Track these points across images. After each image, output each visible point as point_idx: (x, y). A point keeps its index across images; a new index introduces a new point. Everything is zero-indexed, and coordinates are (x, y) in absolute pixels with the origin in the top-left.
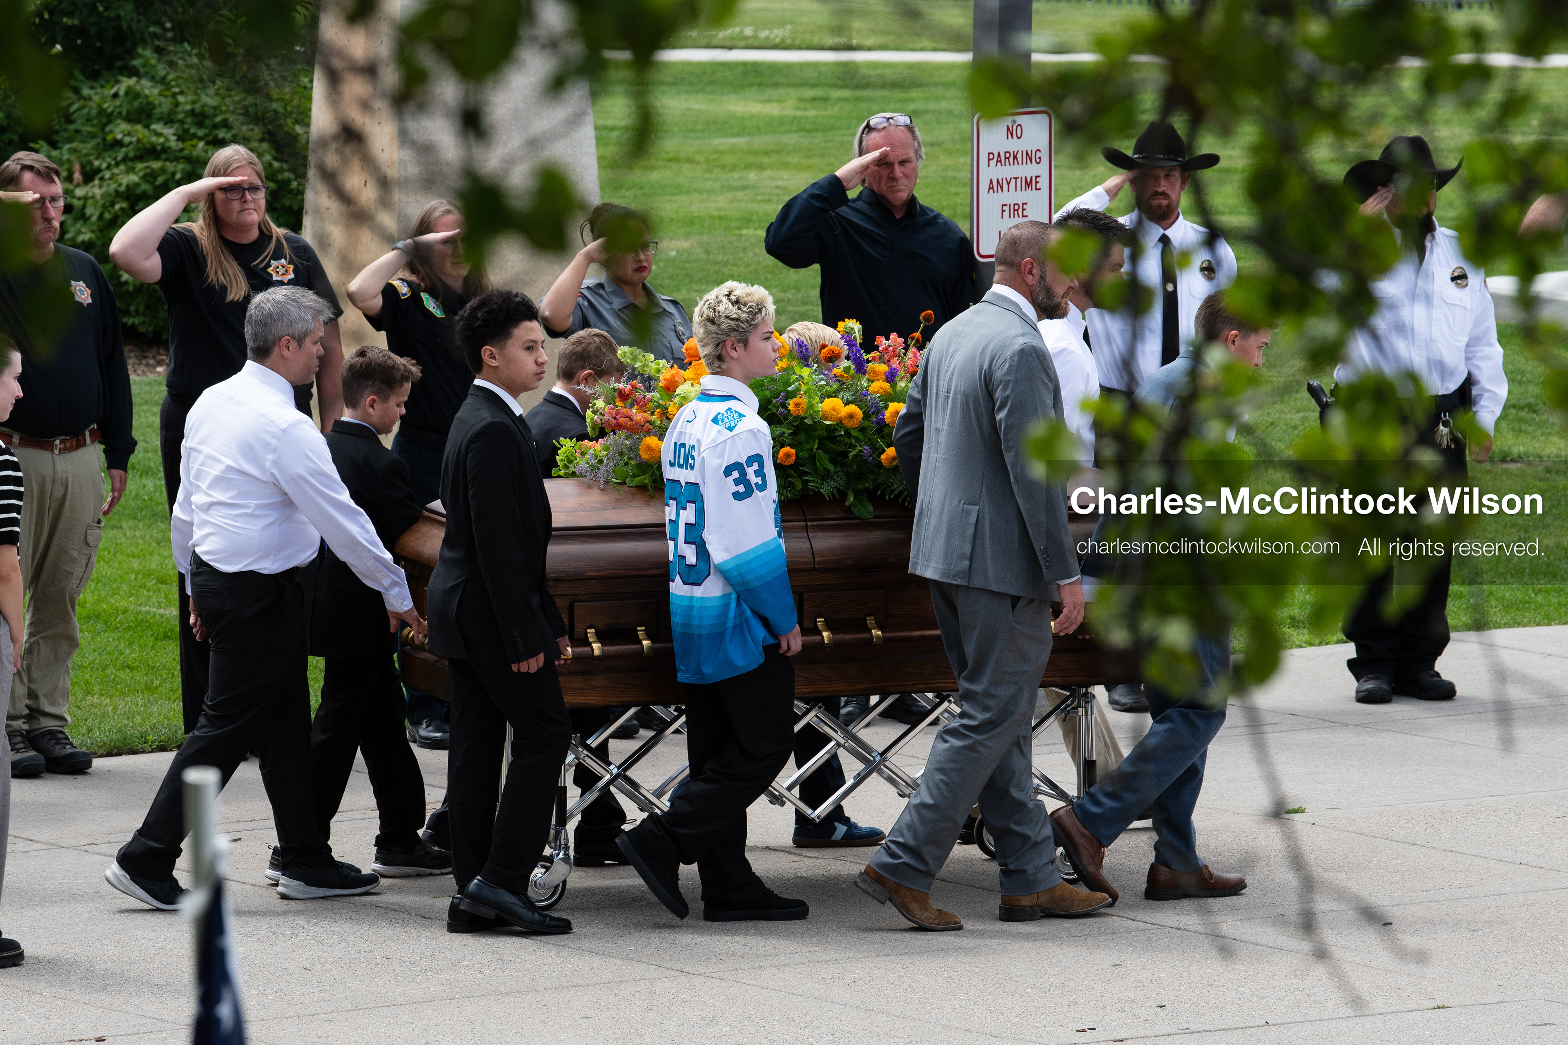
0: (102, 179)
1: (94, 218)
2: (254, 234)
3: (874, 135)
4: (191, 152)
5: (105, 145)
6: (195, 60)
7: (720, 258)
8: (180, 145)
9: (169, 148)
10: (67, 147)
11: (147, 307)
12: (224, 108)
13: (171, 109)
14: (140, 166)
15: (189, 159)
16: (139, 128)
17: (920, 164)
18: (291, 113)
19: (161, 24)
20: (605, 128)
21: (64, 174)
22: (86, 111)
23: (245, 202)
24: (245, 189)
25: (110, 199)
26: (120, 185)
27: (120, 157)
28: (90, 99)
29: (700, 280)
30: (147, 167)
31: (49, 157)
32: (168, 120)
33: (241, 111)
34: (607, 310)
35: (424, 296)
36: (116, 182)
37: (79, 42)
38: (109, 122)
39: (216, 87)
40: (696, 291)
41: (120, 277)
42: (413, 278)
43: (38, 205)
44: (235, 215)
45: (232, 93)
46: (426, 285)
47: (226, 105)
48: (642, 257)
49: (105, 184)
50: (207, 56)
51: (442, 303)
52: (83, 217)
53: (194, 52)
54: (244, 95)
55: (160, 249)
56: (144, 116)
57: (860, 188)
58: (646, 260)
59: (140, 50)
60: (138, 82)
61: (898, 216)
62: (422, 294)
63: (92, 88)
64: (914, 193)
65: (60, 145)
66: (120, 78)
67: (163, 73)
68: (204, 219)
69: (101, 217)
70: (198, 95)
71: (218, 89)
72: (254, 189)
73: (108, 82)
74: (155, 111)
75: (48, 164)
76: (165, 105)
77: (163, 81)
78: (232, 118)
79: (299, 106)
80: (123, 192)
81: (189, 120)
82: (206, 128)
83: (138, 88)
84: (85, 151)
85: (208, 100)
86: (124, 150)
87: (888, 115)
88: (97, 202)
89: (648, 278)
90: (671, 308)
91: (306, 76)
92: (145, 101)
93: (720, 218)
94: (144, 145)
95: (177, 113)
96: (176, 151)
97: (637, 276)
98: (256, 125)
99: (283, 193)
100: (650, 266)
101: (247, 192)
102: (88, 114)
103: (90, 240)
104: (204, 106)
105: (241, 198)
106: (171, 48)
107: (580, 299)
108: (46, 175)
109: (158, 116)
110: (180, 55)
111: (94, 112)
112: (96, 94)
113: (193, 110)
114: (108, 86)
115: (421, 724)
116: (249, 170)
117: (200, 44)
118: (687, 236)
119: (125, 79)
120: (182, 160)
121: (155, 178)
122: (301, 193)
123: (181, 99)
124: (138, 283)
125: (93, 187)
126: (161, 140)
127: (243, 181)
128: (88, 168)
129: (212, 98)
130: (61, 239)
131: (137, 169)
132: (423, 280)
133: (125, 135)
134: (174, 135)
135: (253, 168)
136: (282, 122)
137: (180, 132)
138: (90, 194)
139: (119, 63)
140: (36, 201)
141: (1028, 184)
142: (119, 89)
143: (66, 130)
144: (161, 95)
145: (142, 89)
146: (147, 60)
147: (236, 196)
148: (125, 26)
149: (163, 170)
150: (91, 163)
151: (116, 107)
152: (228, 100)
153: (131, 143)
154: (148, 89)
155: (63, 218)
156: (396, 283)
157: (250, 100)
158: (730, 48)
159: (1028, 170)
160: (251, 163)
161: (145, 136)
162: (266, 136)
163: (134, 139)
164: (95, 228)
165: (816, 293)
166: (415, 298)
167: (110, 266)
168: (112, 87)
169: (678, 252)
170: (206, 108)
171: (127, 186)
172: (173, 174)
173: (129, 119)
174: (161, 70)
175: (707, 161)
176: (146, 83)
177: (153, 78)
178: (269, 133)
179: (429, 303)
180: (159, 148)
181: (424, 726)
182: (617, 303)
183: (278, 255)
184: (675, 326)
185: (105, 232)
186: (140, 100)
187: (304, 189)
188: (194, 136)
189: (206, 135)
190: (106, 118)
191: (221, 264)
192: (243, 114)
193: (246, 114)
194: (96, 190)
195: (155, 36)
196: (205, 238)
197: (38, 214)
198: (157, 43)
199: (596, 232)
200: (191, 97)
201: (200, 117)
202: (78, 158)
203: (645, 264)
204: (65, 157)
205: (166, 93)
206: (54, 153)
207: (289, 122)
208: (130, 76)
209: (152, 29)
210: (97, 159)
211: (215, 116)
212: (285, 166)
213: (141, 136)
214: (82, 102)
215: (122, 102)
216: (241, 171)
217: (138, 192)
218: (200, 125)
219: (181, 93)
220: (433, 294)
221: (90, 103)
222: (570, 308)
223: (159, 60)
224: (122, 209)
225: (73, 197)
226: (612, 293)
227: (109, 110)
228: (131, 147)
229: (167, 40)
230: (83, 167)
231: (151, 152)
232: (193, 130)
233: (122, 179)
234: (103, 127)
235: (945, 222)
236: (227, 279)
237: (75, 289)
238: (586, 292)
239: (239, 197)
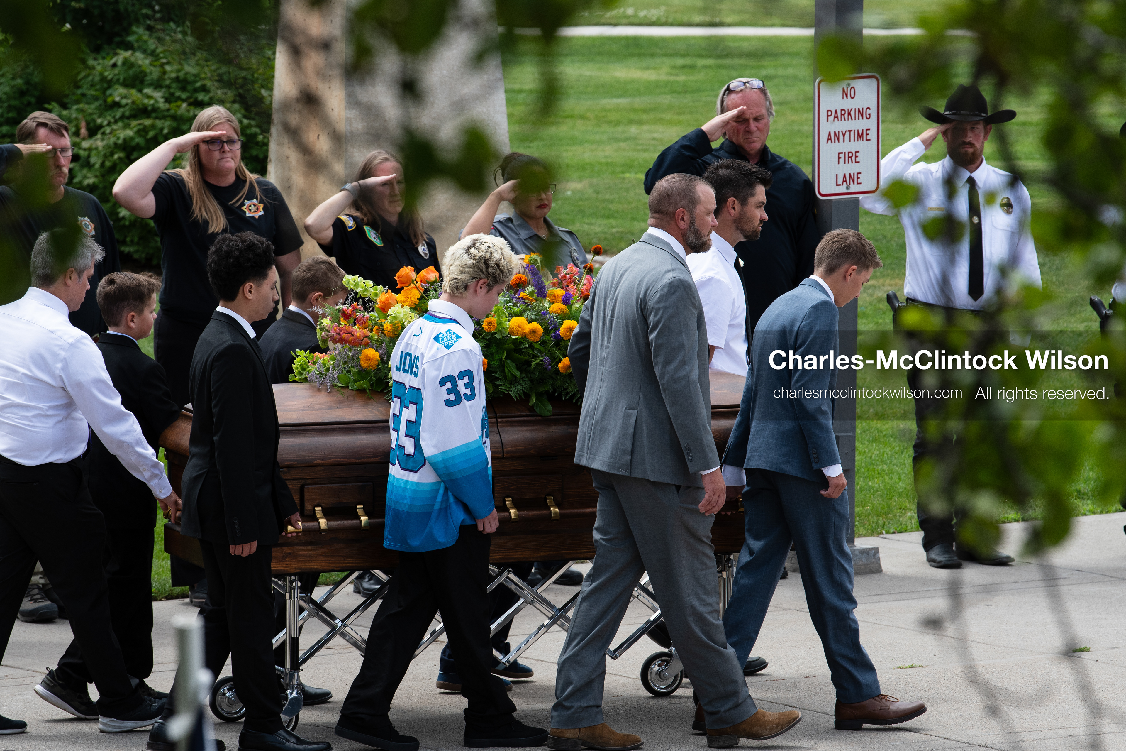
0: (103, 133)
1: (97, 166)
2: (231, 179)
3: (733, 96)
4: (176, 112)
5: (106, 106)
6: (180, 36)
7: (607, 197)
8: (167, 106)
9: (158, 108)
10: (75, 107)
11: (140, 238)
12: (203, 76)
13: (160, 77)
14: (134, 123)
15: (174, 118)
16: (133, 91)
17: (771, 119)
18: (258, 79)
19: (152, 8)
20: (513, 91)
21: (73, 129)
22: (90, 78)
23: (224, 152)
24: (224, 142)
25: (110, 150)
26: (118, 138)
27: (118, 115)
28: (94, 68)
29: (591, 215)
30: (140, 124)
32: (157, 85)
33: (217, 78)
34: (515, 240)
35: (366, 228)
36: (115, 136)
37: (85, 21)
38: (109, 87)
39: (197, 58)
40: (588, 224)
41: (118, 213)
42: (358, 214)
43: (51, 155)
44: (215, 162)
45: (209, 63)
46: (368, 219)
47: (205, 73)
48: (544, 196)
49: (106, 137)
50: (189, 32)
51: (381, 234)
52: (88, 165)
53: (179, 29)
54: (218, 65)
55: (154, 190)
56: (137, 82)
57: (721, 140)
58: (547, 199)
59: (134, 28)
60: (132, 54)
62: (365, 227)
63: (95, 59)
64: (768, 143)
65: (69, 106)
66: (118, 51)
67: (153, 47)
68: (191, 166)
69: (102, 165)
70: (182, 65)
71: (198, 60)
72: (231, 141)
73: (108, 54)
74: (147, 78)
75: (58, 122)
76: (155, 73)
77: (153, 53)
78: (209, 84)
79: (264, 74)
80: (121, 145)
81: (174, 85)
82: (188, 91)
83: (133, 59)
84: (89, 111)
85: (190, 69)
86: (121, 110)
87: (744, 80)
88: (99, 152)
89: (549, 214)
90: (567, 238)
91: (270, 49)
92: (138, 70)
93: (607, 164)
94: (138, 105)
96: (163, 111)
97: (539, 213)
98: (230, 89)
99: (253, 145)
100: (550, 203)
101: (225, 144)
102: (92, 80)
103: (94, 184)
104: (187, 73)
105: (220, 149)
106: (159, 27)
107: (493, 231)
108: (57, 131)
109: (149, 82)
110: (168, 32)
111: (97, 79)
112: (99, 64)
113: (177, 78)
114: (109, 58)
115: (364, 578)
116: (227, 126)
117: (184, 23)
118: (580, 179)
119: (122, 52)
120: (168, 118)
121: (147, 133)
122: (266, 144)
123: (168, 68)
124: (133, 218)
125: (96, 140)
126: (152, 102)
127: (222, 135)
128: (92, 125)
129: (193, 67)
130: (70, 182)
131: (132, 126)
132: (365, 215)
133: (122, 98)
134: (162, 97)
135: (231, 125)
136: (250, 87)
137: (167, 95)
138: (94, 146)
139: (117, 39)
140: (48, 152)
141: (860, 136)
142: (117, 60)
143: (74, 94)
144: (151, 64)
145: (136, 60)
146: (140, 36)
147: (216, 147)
148: (122, 8)
149: (153, 126)
150: (94, 121)
151: (115, 75)
152: (206, 69)
153: (127, 104)
154: (141, 60)
155: (71, 166)
156: (344, 218)
157: (224, 69)
158: (615, 25)
159: (860, 125)
160: (229, 121)
161: (138, 99)
162: (238, 99)
163: (129, 101)
166: (359, 230)
167: (110, 205)
168: (112, 58)
169: (573, 192)
170: (188, 76)
171: (125, 140)
172: (162, 129)
173: (126, 84)
174: (152, 44)
175: (597, 118)
176: (139, 55)
177: (144, 51)
178: (240, 95)
179: (371, 235)
180: (150, 108)
181: (367, 580)
182: (524, 234)
183: (250, 196)
184: (570, 252)
186: (134, 69)
187: (269, 141)
188: (179, 98)
189: (189, 97)
190: (108, 84)
191: (204, 202)
192: (218, 81)
193: (220, 80)
194: (99, 143)
195: (147, 17)
196: (192, 182)
197: (51, 162)
198: (148, 22)
199: (506, 176)
200: (176, 67)
201: (183, 83)
202: (84, 116)
203: (546, 202)
204: (74, 116)
205: (155, 63)
206: (65, 113)
207: (256, 86)
208: (126, 50)
209: (144, 11)
210: (99, 117)
211: (196, 82)
212: (253, 123)
213: (135, 99)
214: (87, 71)
215: (120, 71)
216: (220, 127)
217: (133, 144)
218: (183, 89)
219: (168, 63)
220: (374, 226)
221: (94, 72)
223: (150, 36)
224: (120, 158)
225: (80, 148)
226: (520, 226)
227: (110, 77)
228: (127, 108)
229: (156, 20)
230: (88, 124)
231: (143, 112)
232: (178, 94)
233: (120, 133)
234: (104, 91)
235: (792, 168)
236: (209, 215)
237: (81, 223)
238: (498, 226)
239: (219, 148)
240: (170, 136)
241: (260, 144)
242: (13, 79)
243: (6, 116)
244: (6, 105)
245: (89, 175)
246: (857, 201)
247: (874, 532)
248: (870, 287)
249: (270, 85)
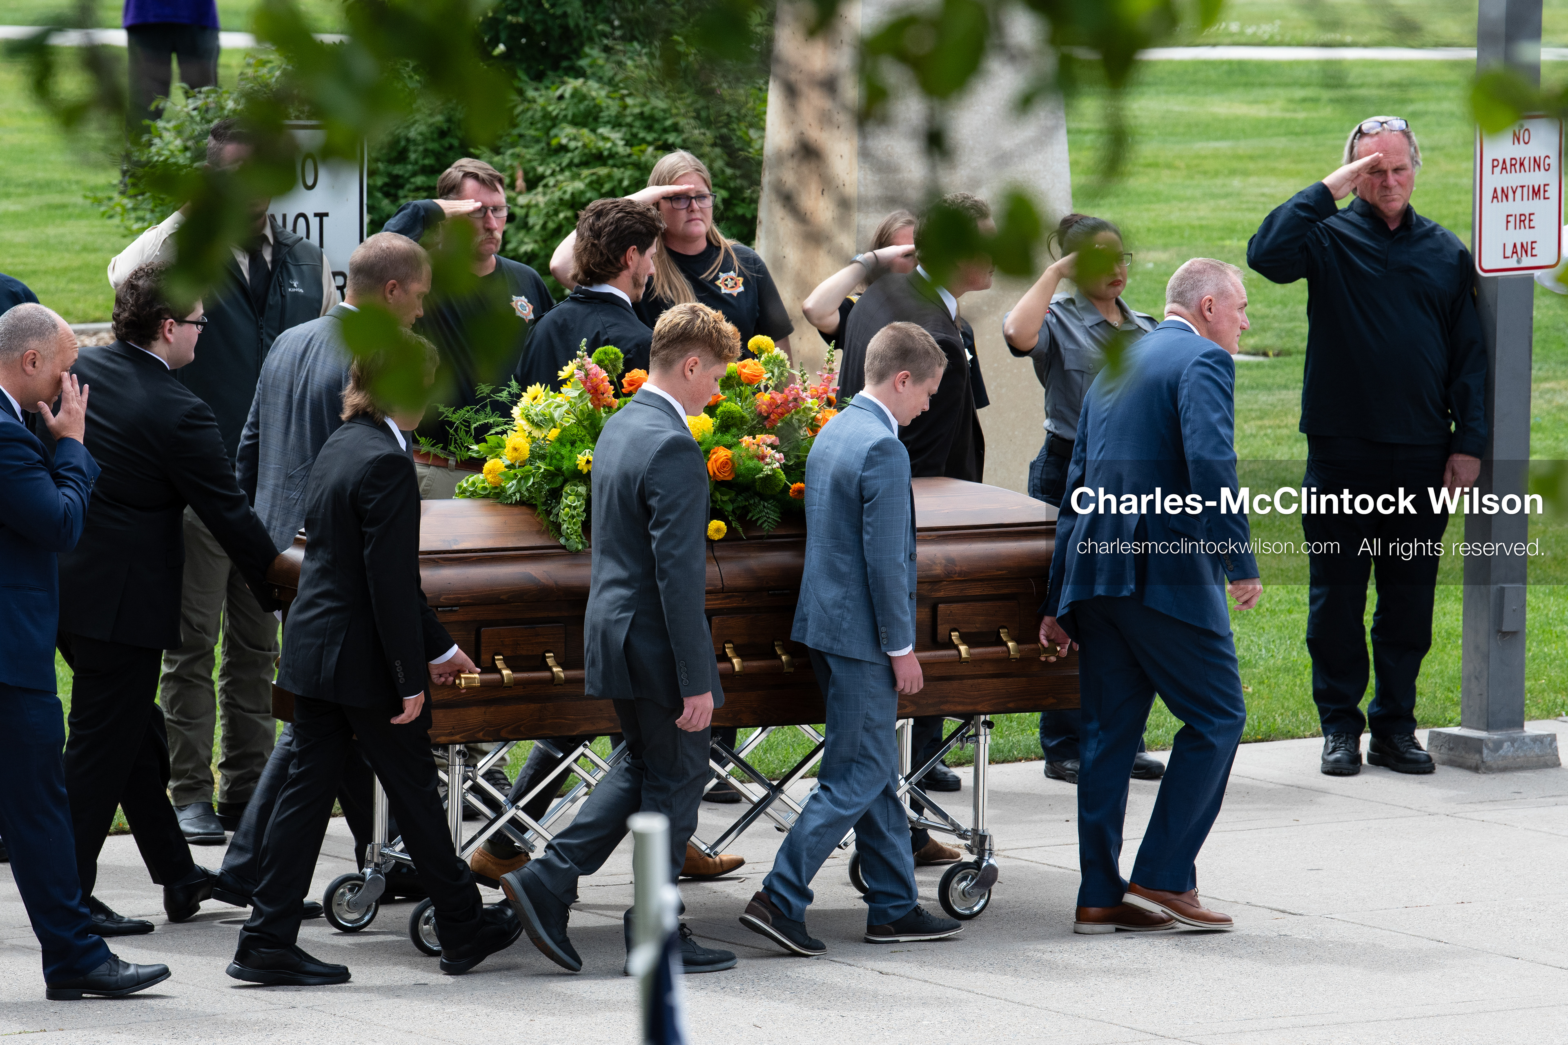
0: (546, 186)
1: (537, 228)
2: (702, 245)
3: (1366, 140)
4: (639, 157)
5: (549, 150)
6: (645, 60)
8: (628, 150)
9: (617, 153)
10: (510, 152)
12: (674, 111)
13: (619, 112)
14: (585, 172)
15: (637, 166)
16: (585, 131)
17: (1417, 171)
18: (745, 116)
19: (609, 22)
20: (1079, 131)
21: (507, 181)
22: (530, 114)
23: (692, 211)
24: (692, 198)
25: (554, 207)
26: (565, 192)
27: (565, 162)
28: (534, 101)
30: (593, 174)
31: (491, 163)
32: (616, 124)
33: (694, 114)
34: (1077, 327)
36: (560, 189)
37: (524, 41)
38: (554, 126)
39: (666, 89)
43: (479, 215)
44: (682, 225)
45: (685, 95)
47: (677, 108)
48: (1118, 270)
49: (549, 191)
50: (657, 54)
53: (644, 51)
54: (695, 98)
56: (590, 119)
57: (1351, 197)
58: (1121, 274)
59: (587, 49)
60: (584, 83)
61: (1393, 227)
63: (537, 89)
64: (1412, 202)
65: (502, 150)
66: (566, 79)
67: (611, 74)
69: (544, 226)
70: (647, 98)
71: (668, 92)
72: (700, 197)
73: (553, 83)
74: (602, 114)
75: (491, 172)
77: (611, 82)
78: (682, 122)
79: (754, 109)
80: (567, 200)
81: (637, 124)
82: (655, 132)
83: (585, 90)
84: (528, 157)
85: (659, 103)
86: (569, 155)
87: (1382, 119)
88: (540, 210)
89: (1123, 293)
90: (1145, 325)
91: (761, 78)
92: (592, 104)
93: (1202, 227)
94: (590, 150)
95: (625, 116)
96: (624, 156)
97: (1111, 291)
98: (708, 129)
99: (735, 202)
100: (1125, 279)
101: (694, 201)
102: (532, 117)
103: (533, 251)
104: (653, 108)
105: (687, 208)
106: (619, 47)
107: (1049, 315)
108: (488, 183)
109: (606, 119)
110: (629, 54)
111: (539, 115)
112: (541, 96)
113: (642, 113)
114: (554, 87)
116: (695, 177)
117: (651, 43)
118: (1165, 247)
119: (571, 80)
120: (629, 167)
121: (602, 185)
122: (754, 201)
123: (629, 101)
125: (536, 194)
126: (609, 145)
127: (690, 190)
128: (531, 175)
129: (662, 100)
130: (503, 250)
131: (583, 176)
133: (570, 140)
134: (622, 139)
135: (700, 176)
136: (735, 126)
137: (628, 137)
138: (534, 202)
139: (565, 64)
140: (477, 211)
141: (1536, 193)
142: (565, 91)
143: (509, 135)
144: (608, 97)
145: (589, 90)
146: (595, 60)
147: (683, 205)
148: (571, 23)
149: (610, 177)
150: (534, 169)
151: (561, 110)
152: (679, 103)
153: (577, 148)
154: (596, 91)
155: (505, 227)
156: (854, 298)
157: (701, 103)
158: (1214, 45)
159: (1536, 178)
160: (697, 170)
161: (591, 141)
162: (718, 141)
163: (580, 144)
164: (538, 238)
165: (1303, 308)
168: (558, 88)
169: (1155, 264)
170: (656, 111)
171: (573, 194)
172: (621, 181)
173: (575, 122)
174: (609, 70)
175: (1188, 167)
176: (593, 84)
177: (600, 80)
178: (722, 138)
180: (606, 153)
182: (1089, 320)
183: (726, 268)
185: (549, 243)
186: (586, 103)
187: (758, 197)
188: (643, 141)
189: (655, 140)
190: (552, 122)
191: (668, 277)
192: (694, 118)
193: (698, 117)
194: (539, 198)
195: (604, 35)
197: (480, 224)
198: (605, 41)
199: (1065, 247)
200: (639, 100)
201: (649, 121)
202: (521, 164)
203: (1120, 278)
204: (508, 163)
205: (614, 95)
206: (497, 159)
207: (743, 125)
208: (576, 77)
209: (600, 27)
210: (540, 165)
211: (665, 119)
212: (738, 173)
213: (587, 141)
214: (526, 105)
215: (568, 104)
216: (687, 178)
218: (649, 128)
219: (630, 95)
221: (535, 106)
222: (1037, 326)
223: (607, 60)
224: (566, 218)
225: (516, 205)
226: (1084, 309)
227: (554, 113)
228: (577, 152)
229: (615, 39)
230: (526, 173)
231: (598, 158)
232: (642, 135)
233: (567, 186)
234: (547, 131)
235: (1444, 234)
236: (675, 292)
237: (516, 304)
238: (1055, 308)
239: (685, 206)
240: (631, 190)
241: (747, 201)
242: (431, 115)
243: (421, 162)
244: (421, 148)
245: (526, 240)
246: (1531, 278)
247: (1550, 713)
248: (1548, 391)
249: (762, 123)
